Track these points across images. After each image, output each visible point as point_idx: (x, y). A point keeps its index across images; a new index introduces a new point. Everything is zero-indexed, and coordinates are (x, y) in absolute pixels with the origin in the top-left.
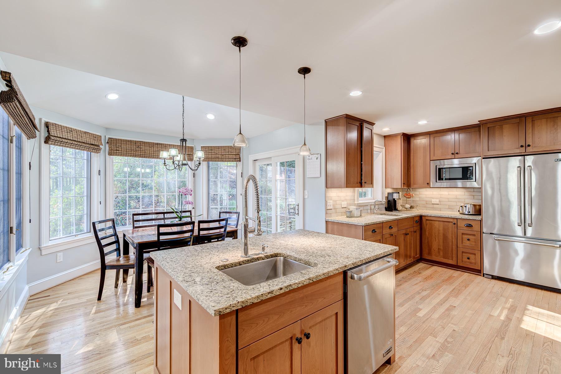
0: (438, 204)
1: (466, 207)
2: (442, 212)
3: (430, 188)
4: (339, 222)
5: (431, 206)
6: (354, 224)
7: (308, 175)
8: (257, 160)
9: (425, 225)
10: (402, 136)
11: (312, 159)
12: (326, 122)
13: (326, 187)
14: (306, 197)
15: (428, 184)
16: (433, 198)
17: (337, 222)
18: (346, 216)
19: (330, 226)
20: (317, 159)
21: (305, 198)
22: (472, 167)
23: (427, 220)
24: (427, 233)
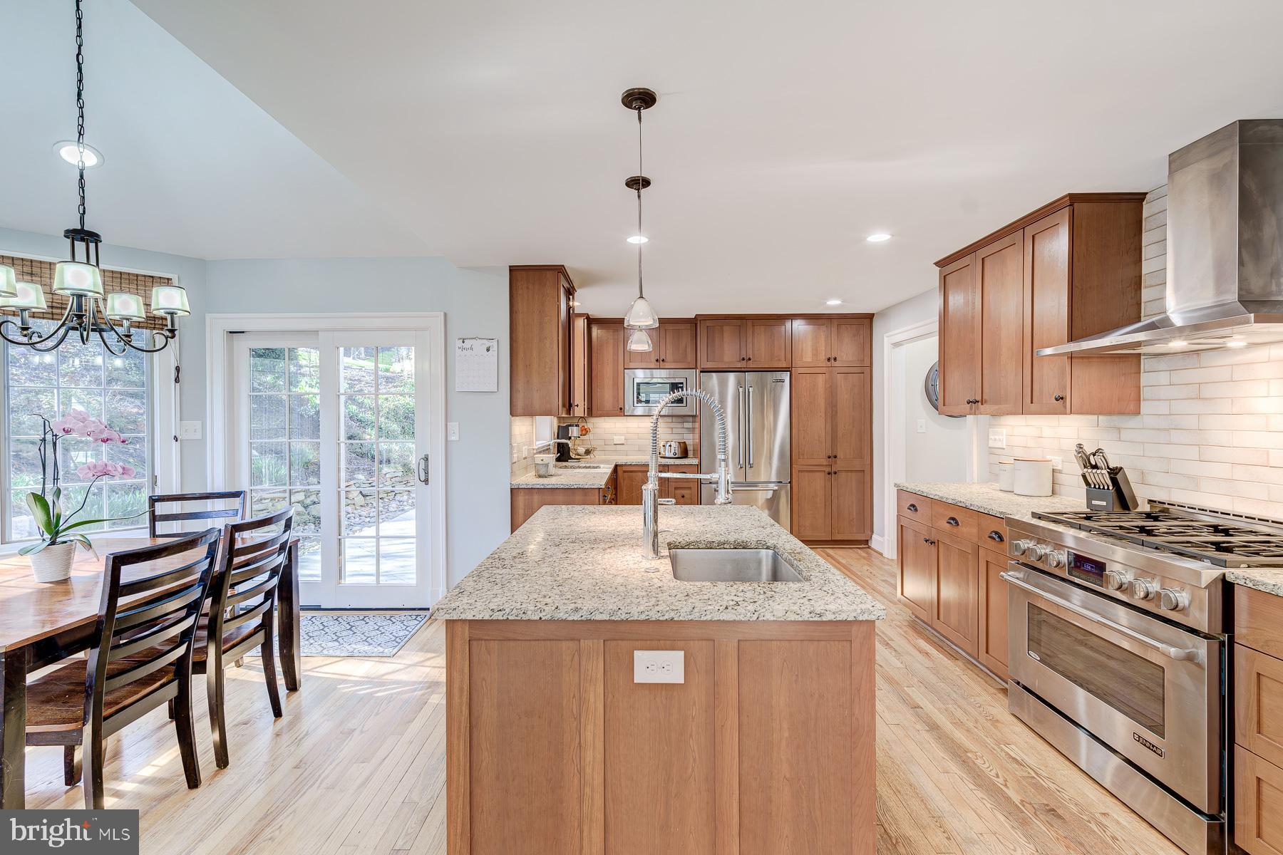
0: (623, 444)
1: (670, 446)
2: (628, 457)
3: (625, 416)
4: (548, 487)
5: (613, 448)
6: (582, 487)
7: (460, 384)
8: (243, 332)
9: (622, 481)
10: (586, 320)
11: (472, 349)
12: (513, 270)
13: (512, 414)
14: (453, 438)
15: (621, 409)
16: (616, 434)
17: (542, 487)
18: (534, 473)
19: (521, 500)
20: (488, 350)
21: (448, 439)
22: (682, 383)
23: (625, 472)
24: (624, 495)
